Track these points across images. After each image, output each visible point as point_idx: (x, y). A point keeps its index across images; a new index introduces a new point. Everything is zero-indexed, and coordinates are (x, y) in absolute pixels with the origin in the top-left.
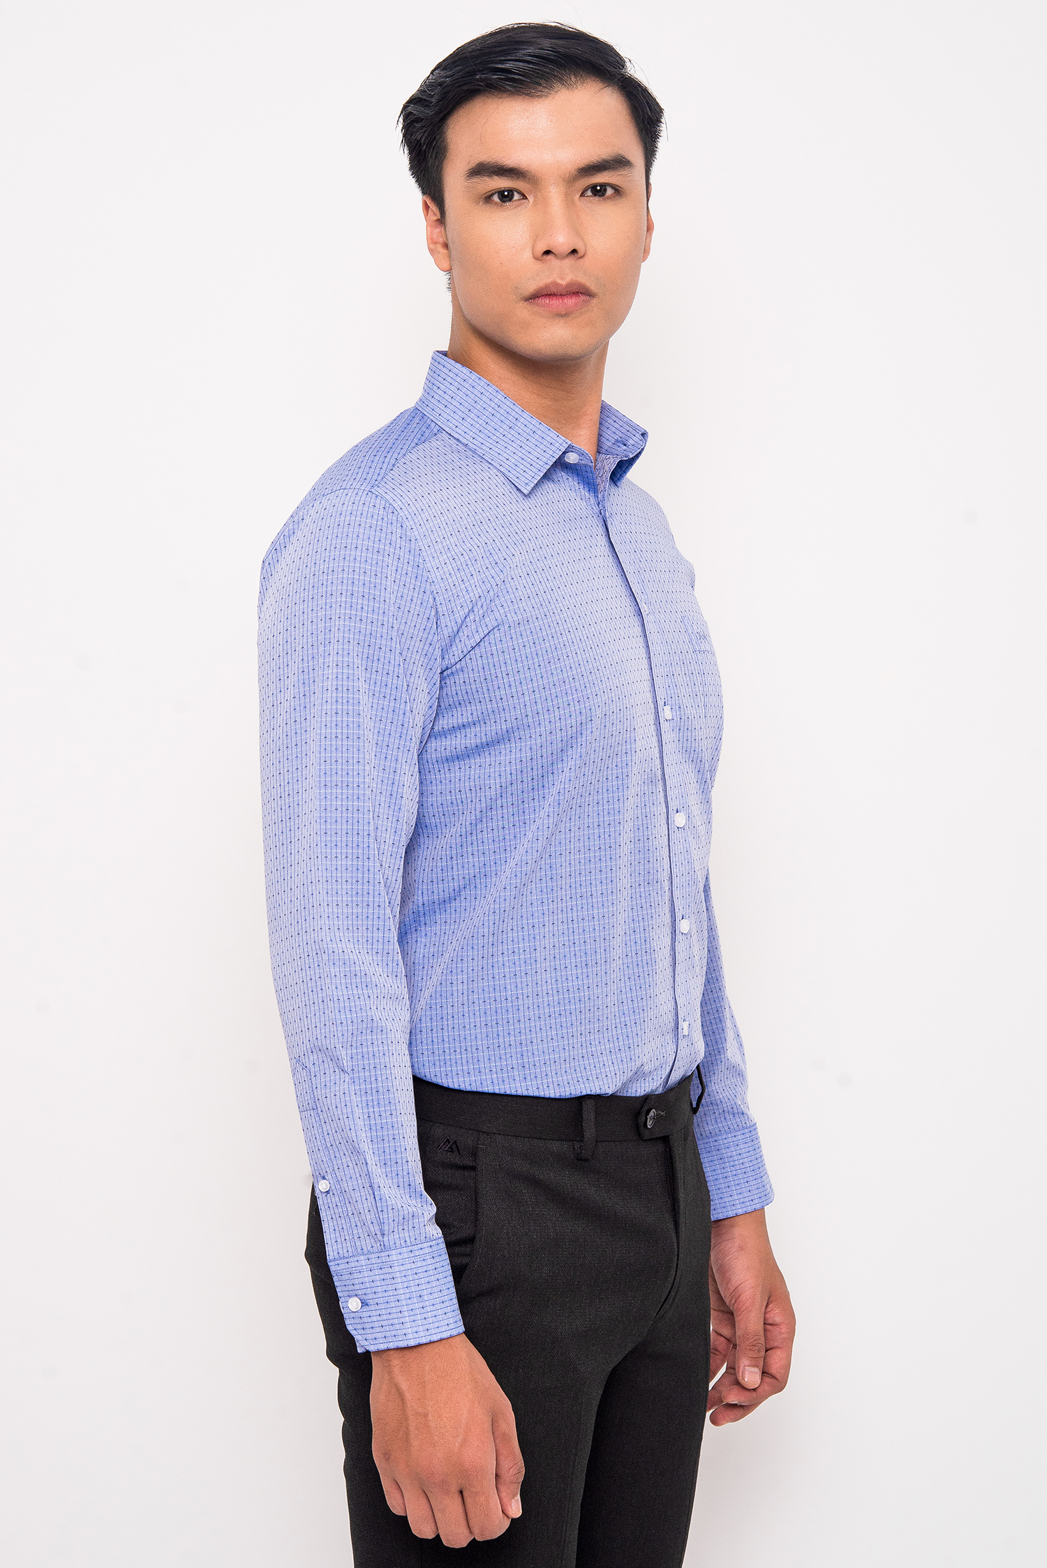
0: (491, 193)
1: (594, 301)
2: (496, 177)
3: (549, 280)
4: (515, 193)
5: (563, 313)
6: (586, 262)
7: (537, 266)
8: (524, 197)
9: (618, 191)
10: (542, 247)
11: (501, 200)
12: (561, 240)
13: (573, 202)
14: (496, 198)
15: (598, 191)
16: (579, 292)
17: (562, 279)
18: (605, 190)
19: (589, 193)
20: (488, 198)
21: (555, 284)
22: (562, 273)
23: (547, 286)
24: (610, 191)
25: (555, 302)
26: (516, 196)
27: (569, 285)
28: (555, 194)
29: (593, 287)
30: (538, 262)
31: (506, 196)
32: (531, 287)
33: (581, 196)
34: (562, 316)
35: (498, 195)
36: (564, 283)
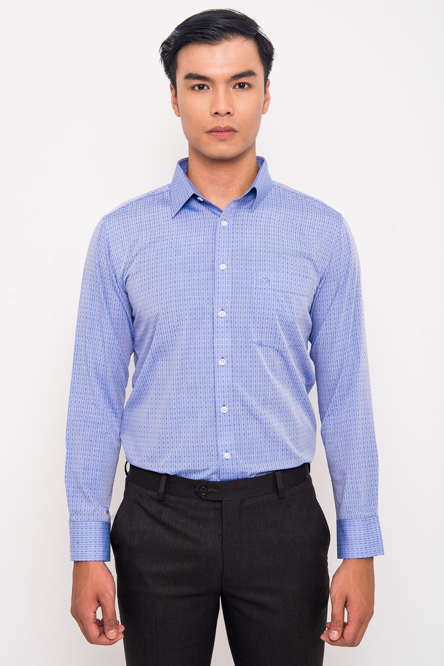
0: (194, 86)
1: (237, 134)
2: (196, 80)
3: (217, 125)
4: (205, 86)
5: (222, 139)
6: (233, 118)
7: (211, 119)
8: (209, 88)
9: (250, 86)
10: (214, 111)
11: (199, 89)
12: (223, 108)
13: (229, 91)
14: (197, 88)
15: (241, 86)
16: (231, 130)
17: (223, 125)
18: (245, 86)
19: (237, 87)
20: (193, 88)
21: (219, 127)
22: (223, 122)
23: (216, 128)
24: (246, 86)
25: (219, 134)
26: (205, 88)
27: (225, 127)
28: (221, 88)
29: (236, 128)
30: (213, 117)
31: (201, 87)
32: (209, 128)
33: (233, 88)
34: (222, 141)
35: (198, 87)
36: (223, 126)
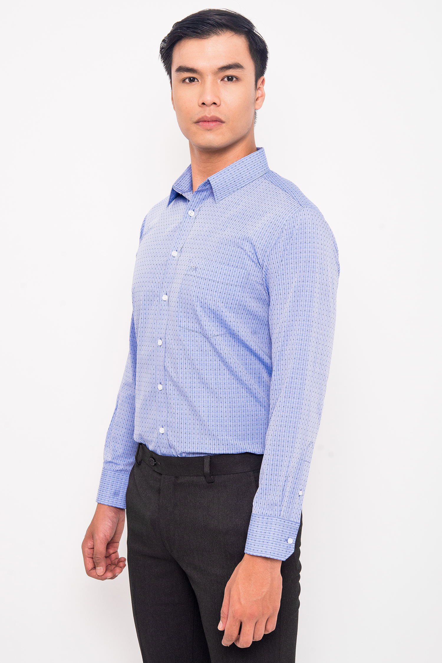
0: (184, 79)
1: (224, 124)
2: (185, 72)
3: (203, 115)
4: (196, 79)
5: (209, 129)
6: (221, 108)
7: (199, 109)
8: (198, 81)
9: (237, 79)
10: (201, 102)
11: (190, 82)
12: (209, 99)
13: (217, 83)
14: (187, 81)
15: (230, 79)
16: (218, 121)
17: (209, 114)
18: (233, 79)
19: (226, 79)
20: (184, 81)
21: (206, 116)
22: (210, 112)
23: (203, 118)
24: (234, 79)
25: (205, 124)
27: (212, 117)
28: (209, 79)
29: (223, 119)
30: (200, 108)
31: (192, 80)
32: (196, 118)
33: (221, 81)
34: (208, 130)
35: (189, 79)
36: (209, 116)
